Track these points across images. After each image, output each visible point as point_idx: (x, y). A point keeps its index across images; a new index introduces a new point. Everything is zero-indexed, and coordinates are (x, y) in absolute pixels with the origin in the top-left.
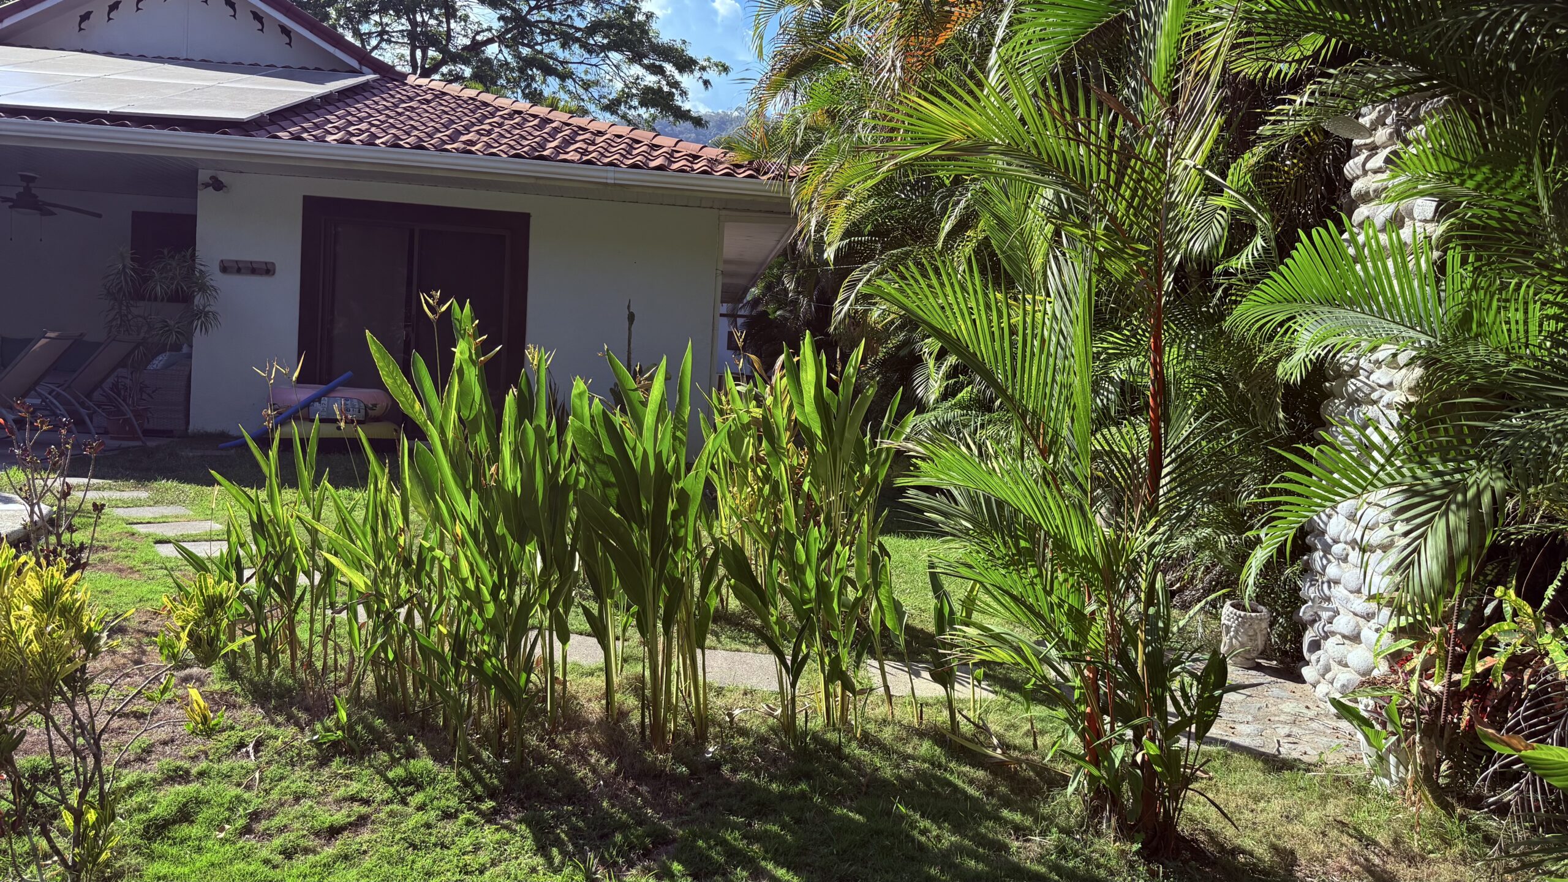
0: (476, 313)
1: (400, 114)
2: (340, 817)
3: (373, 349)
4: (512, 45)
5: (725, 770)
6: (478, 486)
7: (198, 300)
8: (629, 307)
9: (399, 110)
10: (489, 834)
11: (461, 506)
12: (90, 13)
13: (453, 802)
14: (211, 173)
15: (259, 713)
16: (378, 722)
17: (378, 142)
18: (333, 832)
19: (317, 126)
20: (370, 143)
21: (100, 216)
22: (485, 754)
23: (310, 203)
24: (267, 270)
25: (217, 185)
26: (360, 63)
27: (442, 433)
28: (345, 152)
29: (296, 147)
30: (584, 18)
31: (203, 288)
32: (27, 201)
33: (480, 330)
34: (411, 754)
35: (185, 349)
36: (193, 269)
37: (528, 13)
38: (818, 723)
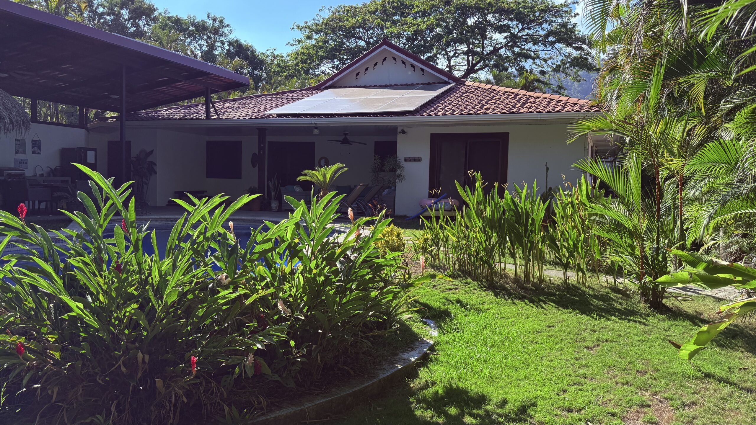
0: (481, 175)
1: (463, 100)
2: (452, 287)
3: (457, 185)
4: (510, 48)
5: (546, 290)
6: (482, 218)
7: (398, 172)
8: (546, 165)
9: (463, 98)
10: (484, 293)
11: (477, 222)
12: (359, 73)
13: (476, 287)
14: (402, 128)
15: (433, 270)
16: (459, 272)
17: (455, 113)
18: (450, 289)
19: (435, 109)
20: (452, 114)
21: (366, 144)
22: (484, 280)
23: (432, 135)
24: (419, 160)
25: (403, 132)
26: (449, 79)
27: (473, 205)
28: (445, 118)
29: (429, 119)
30: (544, 30)
31: (400, 167)
32: (345, 141)
33: (482, 179)
34: (466, 278)
35: (393, 188)
36: (396, 161)
37: (518, 32)
38: (575, 283)
